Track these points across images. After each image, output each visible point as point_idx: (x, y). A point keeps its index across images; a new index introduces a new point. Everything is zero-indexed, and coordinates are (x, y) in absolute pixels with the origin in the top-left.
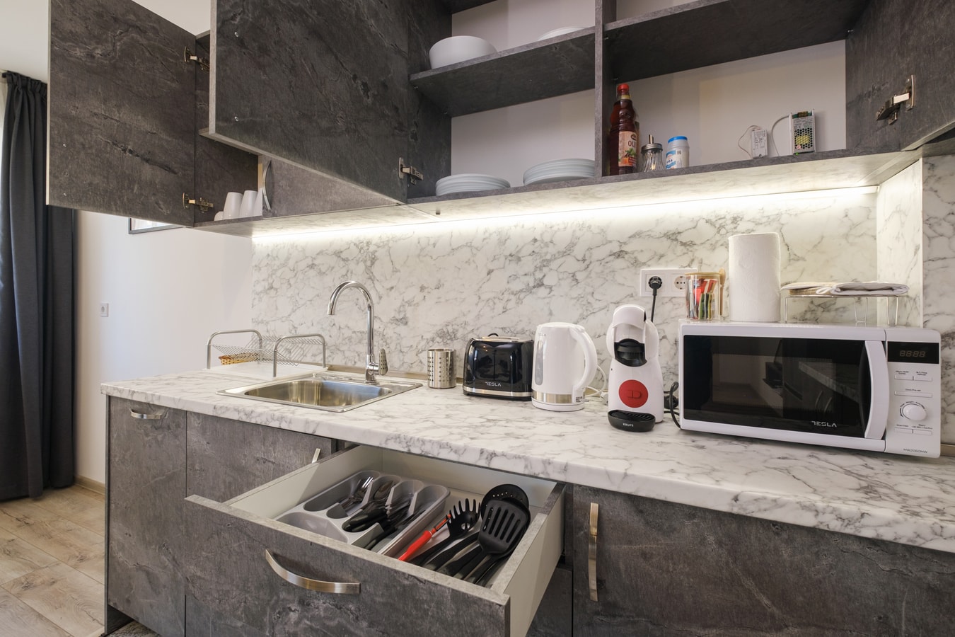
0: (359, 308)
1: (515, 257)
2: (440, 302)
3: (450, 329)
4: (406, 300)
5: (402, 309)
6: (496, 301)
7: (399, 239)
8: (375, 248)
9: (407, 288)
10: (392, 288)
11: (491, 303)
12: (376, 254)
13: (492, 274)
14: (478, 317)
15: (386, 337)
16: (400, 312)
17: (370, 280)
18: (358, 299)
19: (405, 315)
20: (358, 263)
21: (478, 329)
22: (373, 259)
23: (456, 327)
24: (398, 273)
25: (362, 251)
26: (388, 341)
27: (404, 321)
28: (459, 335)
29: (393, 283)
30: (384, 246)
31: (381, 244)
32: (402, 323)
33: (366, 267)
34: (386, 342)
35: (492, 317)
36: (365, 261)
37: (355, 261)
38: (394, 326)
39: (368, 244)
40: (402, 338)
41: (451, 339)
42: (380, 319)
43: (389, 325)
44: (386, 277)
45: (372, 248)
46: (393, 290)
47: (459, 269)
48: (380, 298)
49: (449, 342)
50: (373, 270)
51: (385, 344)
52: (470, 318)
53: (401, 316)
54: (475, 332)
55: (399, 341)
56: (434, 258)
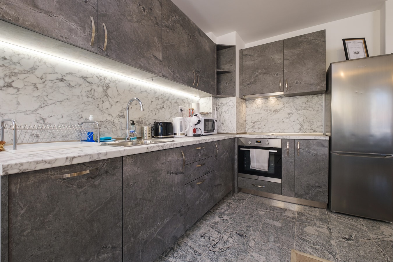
0: (100, 109)
1: (158, 98)
2: (137, 110)
3: (141, 120)
4: (124, 108)
5: (122, 111)
6: (153, 111)
7: (121, 82)
8: (109, 82)
9: (124, 103)
10: (118, 102)
11: (152, 112)
12: (109, 85)
13: (152, 102)
14: (149, 116)
15: (115, 123)
16: (121, 112)
17: (106, 96)
18: (98, 105)
19: (124, 114)
20: (99, 87)
21: (149, 120)
22: (108, 87)
23: (142, 119)
24: (120, 96)
25: (101, 81)
26: (116, 125)
27: (123, 116)
28: (143, 122)
29: (118, 100)
30: (113, 82)
31: (112, 81)
32: (122, 117)
33: (104, 90)
34: (115, 125)
35: (152, 116)
36: (103, 87)
37: (96, 85)
38: (119, 118)
39: (105, 78)
40: (122, 124)
41: (141, 124)
42: (111, 115)
43: (116, 118)
44: (114, 96)
45: (107, 81)
46: (118, 103)
47: (143, 99)
48: (112, 105)
49: (140, 124)
50: (107, 92)
51: (114, 126)
52: (146, 116)
53: (122, 115)
54: (148, 121)
55: (121, 125)
56: (135, 93)
